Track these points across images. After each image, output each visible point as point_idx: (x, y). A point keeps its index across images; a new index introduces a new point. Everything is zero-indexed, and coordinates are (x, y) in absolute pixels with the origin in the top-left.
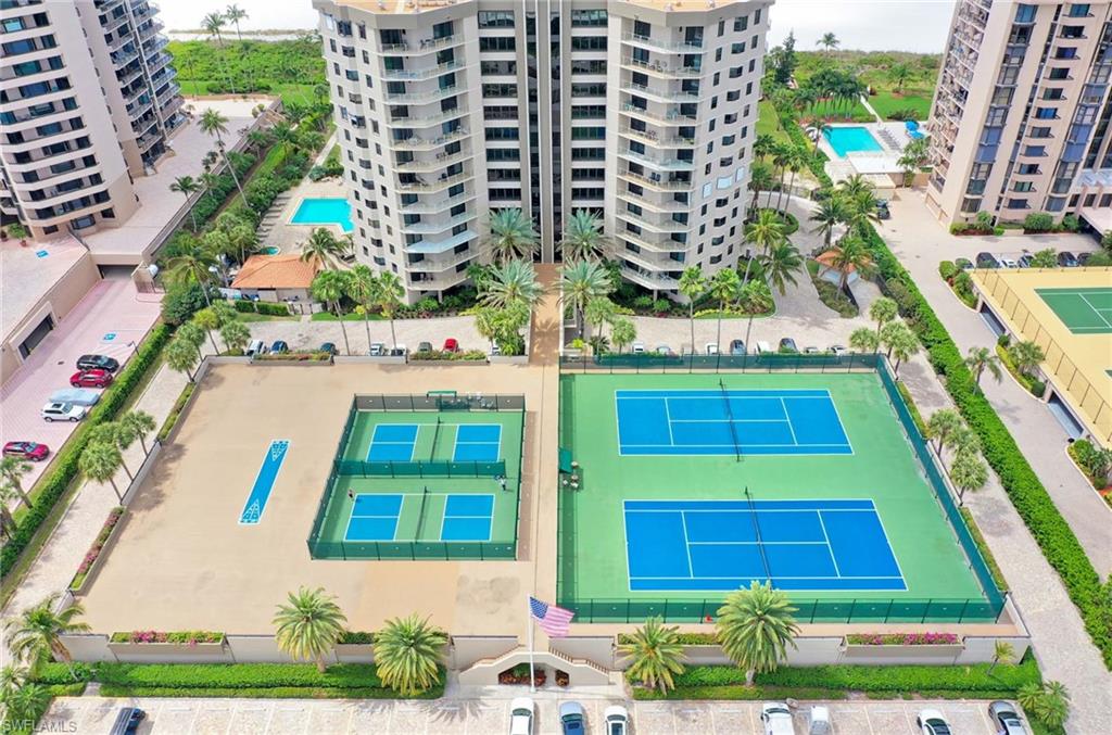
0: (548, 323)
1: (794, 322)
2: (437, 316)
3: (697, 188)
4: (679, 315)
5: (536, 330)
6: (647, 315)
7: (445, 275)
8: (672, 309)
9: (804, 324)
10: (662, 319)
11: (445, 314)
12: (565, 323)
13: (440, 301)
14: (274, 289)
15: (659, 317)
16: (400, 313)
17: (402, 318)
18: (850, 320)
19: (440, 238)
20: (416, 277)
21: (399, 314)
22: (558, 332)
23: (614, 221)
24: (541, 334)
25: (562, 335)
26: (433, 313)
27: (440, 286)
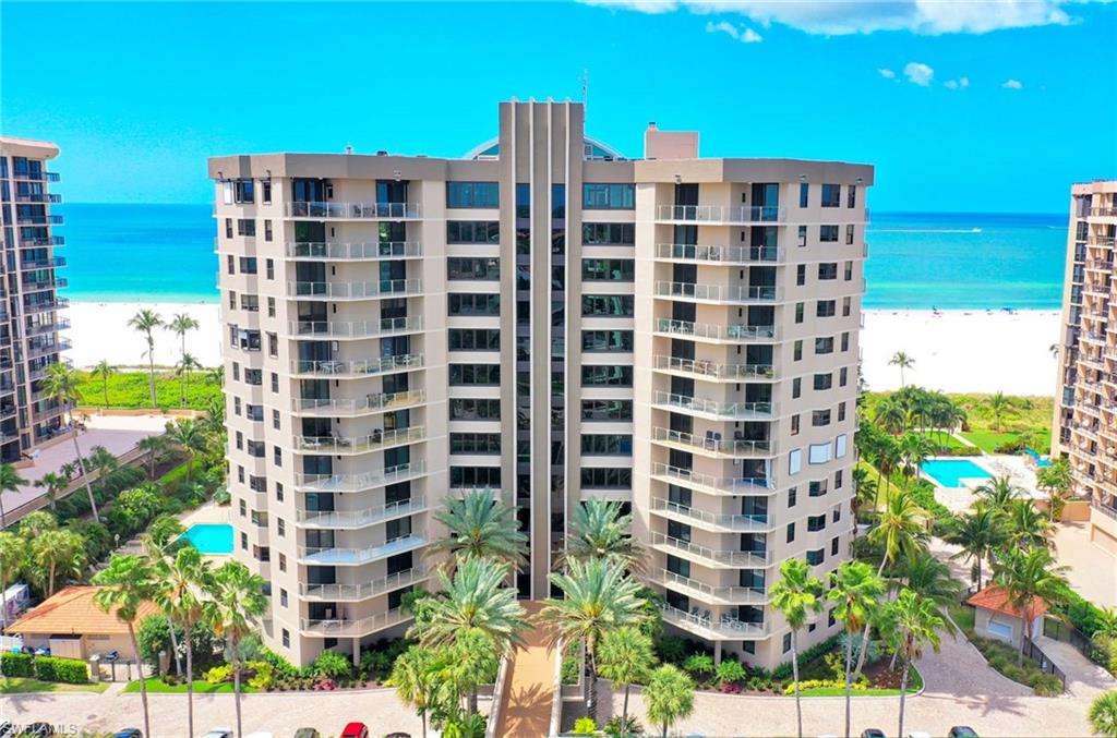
0: (533, 693)
1: (960, 702)
2: (344, 686)
3: (782, 454)
4: (761, 690)
5: (512, 704)
6: (706, 689)
7: (367, 609)
8: (748, 679)
9: (976, 706)
10: (732, 697)
11: (359, 683)
12: (562, 693)
13: (356, 662)
14: (78, 636)
15: (728, 692)
16: (282, 679)
17: (283, 690)
18: (1055, 700)
19: (364, 538)
20: (317, 612)
21: (282, 682)
22: (550, 707)
23: (647, 520)
24: (519, 711)
25: (556, 711)
26: (340, 680)
27: (356, 631)
